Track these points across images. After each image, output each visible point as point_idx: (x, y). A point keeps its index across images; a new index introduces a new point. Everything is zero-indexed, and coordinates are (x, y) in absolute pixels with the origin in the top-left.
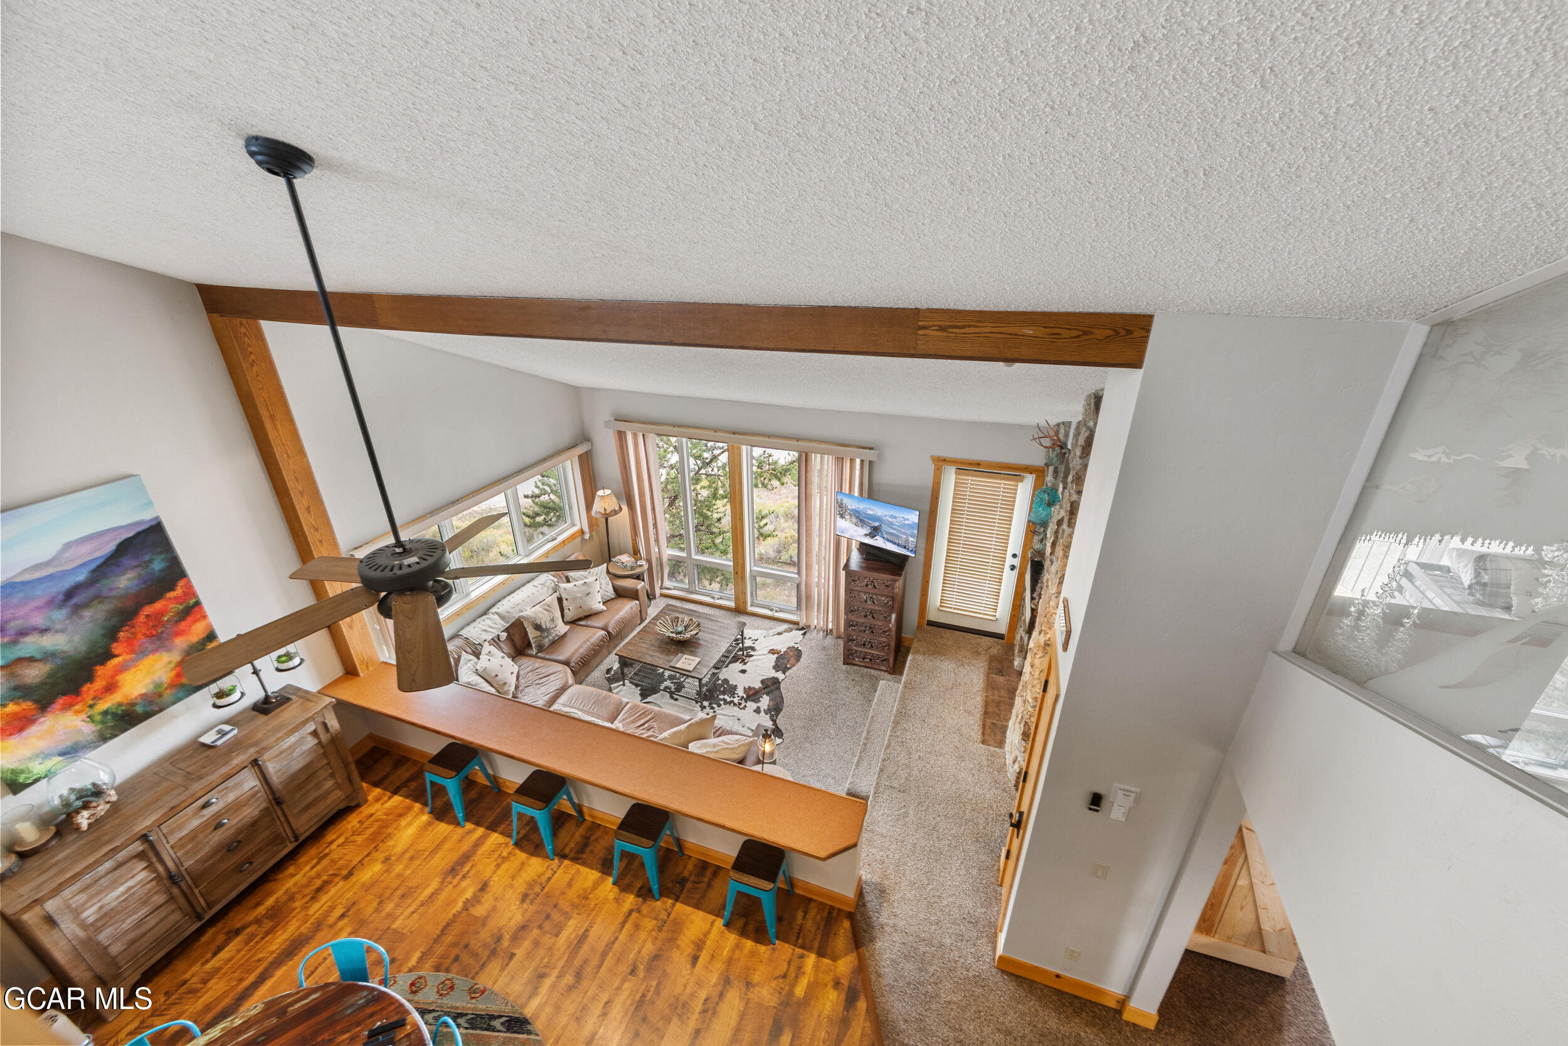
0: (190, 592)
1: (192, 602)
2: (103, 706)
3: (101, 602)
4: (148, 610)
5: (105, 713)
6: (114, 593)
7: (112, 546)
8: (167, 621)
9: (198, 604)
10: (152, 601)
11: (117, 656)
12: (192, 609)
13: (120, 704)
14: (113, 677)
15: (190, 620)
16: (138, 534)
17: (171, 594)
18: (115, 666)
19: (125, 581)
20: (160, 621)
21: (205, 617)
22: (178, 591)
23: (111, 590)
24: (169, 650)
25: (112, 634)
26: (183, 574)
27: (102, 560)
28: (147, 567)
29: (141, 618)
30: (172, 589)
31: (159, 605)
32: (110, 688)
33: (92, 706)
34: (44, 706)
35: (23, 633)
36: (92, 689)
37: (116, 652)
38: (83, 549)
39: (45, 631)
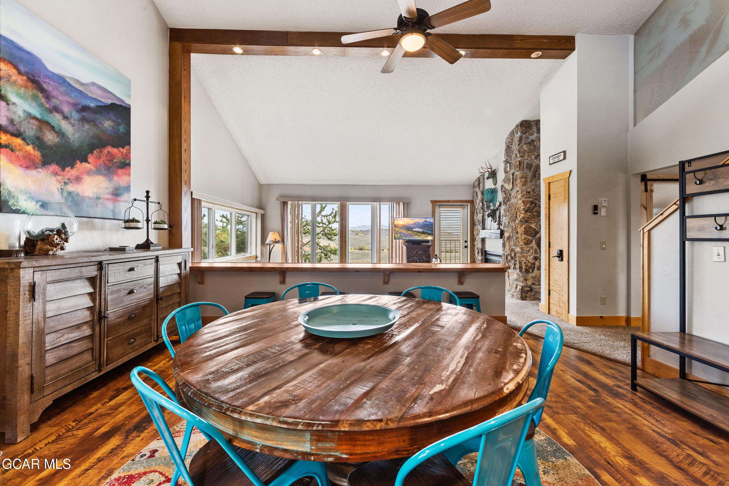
0: (127, 156)
1: (127, 161)
2: (70, 188)
3: (94, 126)
4: (109, 149)
5: (70, 194)
6: (100, 126)
7: (109, 102)
8: (115, 162)
9: (129, 165)
10: (113, 146)
11: (89, 163)
13: (78, 195)
14: (82, 173)
15: (123, 171)
16: (120, 106)
17: (121, 149)
18: (85, 168)
19: (107, 124)
20: (112, 160)
21: (130, 175)
22: (124, 151)
23: (100, 123)
25: (91, 148)
26: (129, 144)
27: (103, 105)
28: (118, 126)
29: (106, 151)
30: (123, 147)
31: (115, 151)
32: (78, 179)
33: (66, 183)
34: (45, 162)
35: (56, 109)
36: (71, 172)
37: (89, 160)
38: (100, 92)
39: (66, 118)
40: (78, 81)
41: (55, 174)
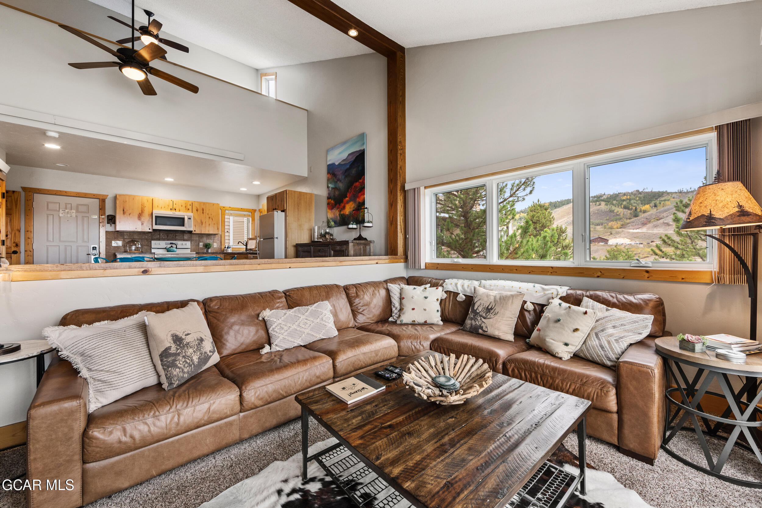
0: (363, 183)
1: (363, 186)
2: (342, 213)
5: (342, 215)
6: (351, 175)
7: (354, 158)
8: (357, 191)
9: (364, 188)
10: (356, 182)
12: (362, 189)
13: (344, 215)
14: (345, 204)
15: (361, 193)
16: (360, 154)
17: (360, 181)
18: (346, 200)
19: (354, 171)
21: (364, 194)
24: (355, 202)
25: (348, 189)
26: (364, 174)
27: (352, 162)
28: (358, 168)
29: (353, 187)
30: (361, 179)
31: (357, 183)
32: (344, 208)
33: (341, 211)
34: (336, 205)
35: (339, 180)
36: (342, 205)
37: (348, 196)
38: (351, 157)
39: (340, 181)
40: (344, 160)
41: (338, 208)
